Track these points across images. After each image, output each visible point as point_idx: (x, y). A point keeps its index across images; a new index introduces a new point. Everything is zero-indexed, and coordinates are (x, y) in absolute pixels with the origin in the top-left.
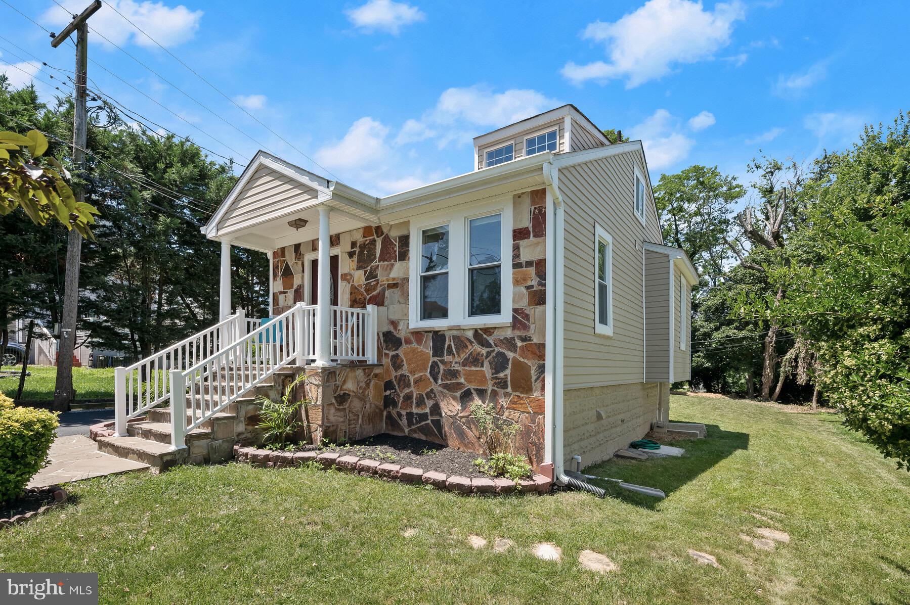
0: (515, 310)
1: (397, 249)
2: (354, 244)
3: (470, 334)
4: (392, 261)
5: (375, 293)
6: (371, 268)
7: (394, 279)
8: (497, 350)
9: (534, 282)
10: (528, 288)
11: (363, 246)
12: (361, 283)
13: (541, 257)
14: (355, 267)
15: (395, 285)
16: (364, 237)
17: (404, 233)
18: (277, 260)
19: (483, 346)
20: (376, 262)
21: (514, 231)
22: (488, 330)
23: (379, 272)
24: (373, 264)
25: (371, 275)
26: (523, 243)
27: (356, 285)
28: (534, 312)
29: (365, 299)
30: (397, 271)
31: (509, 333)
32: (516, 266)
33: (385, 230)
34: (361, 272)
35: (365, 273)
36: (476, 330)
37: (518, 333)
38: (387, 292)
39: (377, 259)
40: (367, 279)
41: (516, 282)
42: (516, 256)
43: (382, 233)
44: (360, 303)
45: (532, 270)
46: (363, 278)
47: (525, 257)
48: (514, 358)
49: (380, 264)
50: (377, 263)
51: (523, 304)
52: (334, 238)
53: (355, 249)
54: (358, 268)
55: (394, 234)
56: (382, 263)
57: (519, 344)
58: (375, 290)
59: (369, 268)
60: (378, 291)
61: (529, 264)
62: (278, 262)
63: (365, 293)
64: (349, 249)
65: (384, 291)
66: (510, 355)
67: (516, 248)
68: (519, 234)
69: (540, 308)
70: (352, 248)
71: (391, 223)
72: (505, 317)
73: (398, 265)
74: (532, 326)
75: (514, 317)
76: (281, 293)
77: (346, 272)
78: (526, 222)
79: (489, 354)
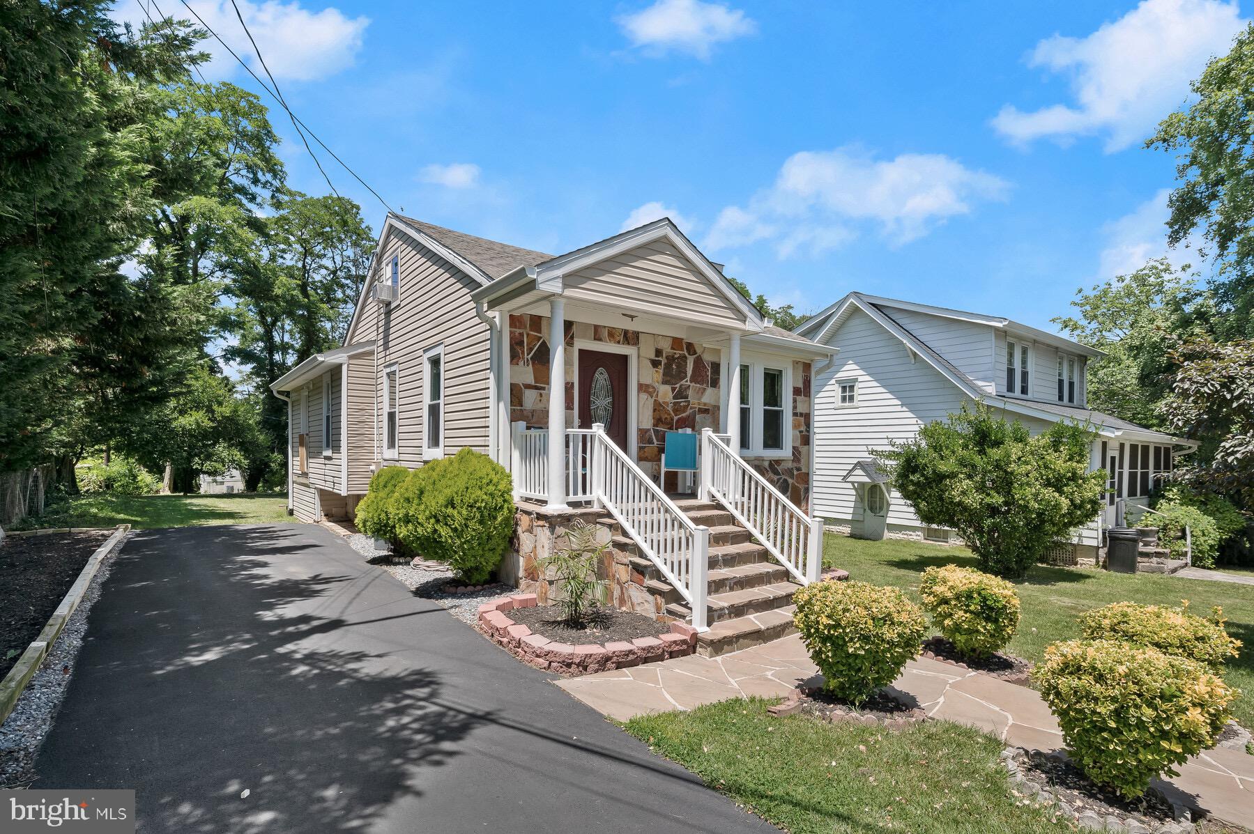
0: (794, 448)
1: (709, 374)
2: (659, 352)
3: (766, 464)
4: (704, 386)
5: (684, 415)
6: (681, 386)
7: (705, 404)
8: (784, 477)
9: (803, 428)
10: (801, 432)
11: (671, 359)
12: (667, 400)
13: (807, 412)
14: (660, 379)
15: (706, 411)
16: (672, 348)
17: (715, 360)
18: (518, 331)
19: (775, 474)
20: (687, 381)
21: (794, 388)
22: (778, 462)
23: (690, 393)
24: (683, 382)
25: (681, 394)
26: (799, 398)
27: (661, 401)
28: (803, 449)
29: (672, 420)
30: (708, 397)
31: (790, 465)
32: (795, 414)
33: (699, 351)
34: (668, 388)
35: (673, 389)
36: (770, 461)
37: (795, 465)
38: (697, 416)
39: (688, 378)
40: (675, 398)
41: (795, 427)
42: (795, 407)
43: (695, 353)
44: (667, 424)
45: (802, 419)
46: (671, 395)
47: (799, 410)
48: (793, 484)
49: (692, 385)
50: (689, 383)
51: (798, 444)
52: (629, 335)
53: (660, 359)
54: (664, 382)
55: (708, 358)
56: (693, 384)
57: (795, 473)
58: (684, 412)
59: (678, 386)
60: (687, 413)
61: (801, 415)
62: (521, 334)
63: (672, 413)
64: (653, 356)
65: (694, 415)
66: (790, 481)
67: (795, 401)
68: (797, 391)
69: (806, 447)
70: (657, 356)
71: (704, 345)
72: (785, 453)
73: (710, 390)
74: (802, 460)
75: (793, 454)
76: (528, 387)
77: (648, 383)
78: (800, 385)
79: (778, 480)
